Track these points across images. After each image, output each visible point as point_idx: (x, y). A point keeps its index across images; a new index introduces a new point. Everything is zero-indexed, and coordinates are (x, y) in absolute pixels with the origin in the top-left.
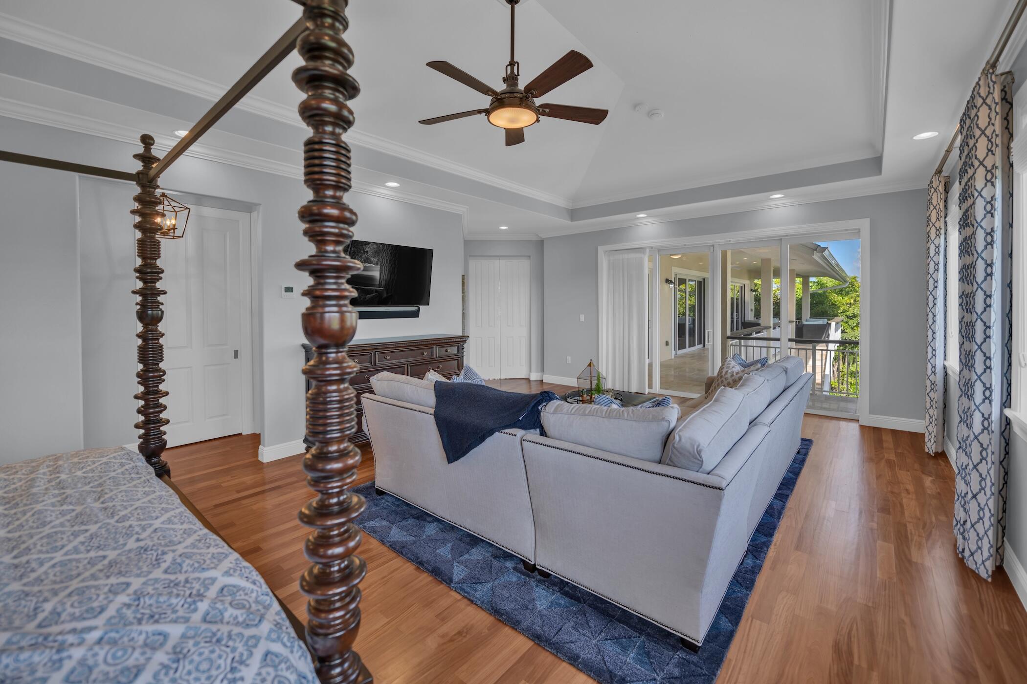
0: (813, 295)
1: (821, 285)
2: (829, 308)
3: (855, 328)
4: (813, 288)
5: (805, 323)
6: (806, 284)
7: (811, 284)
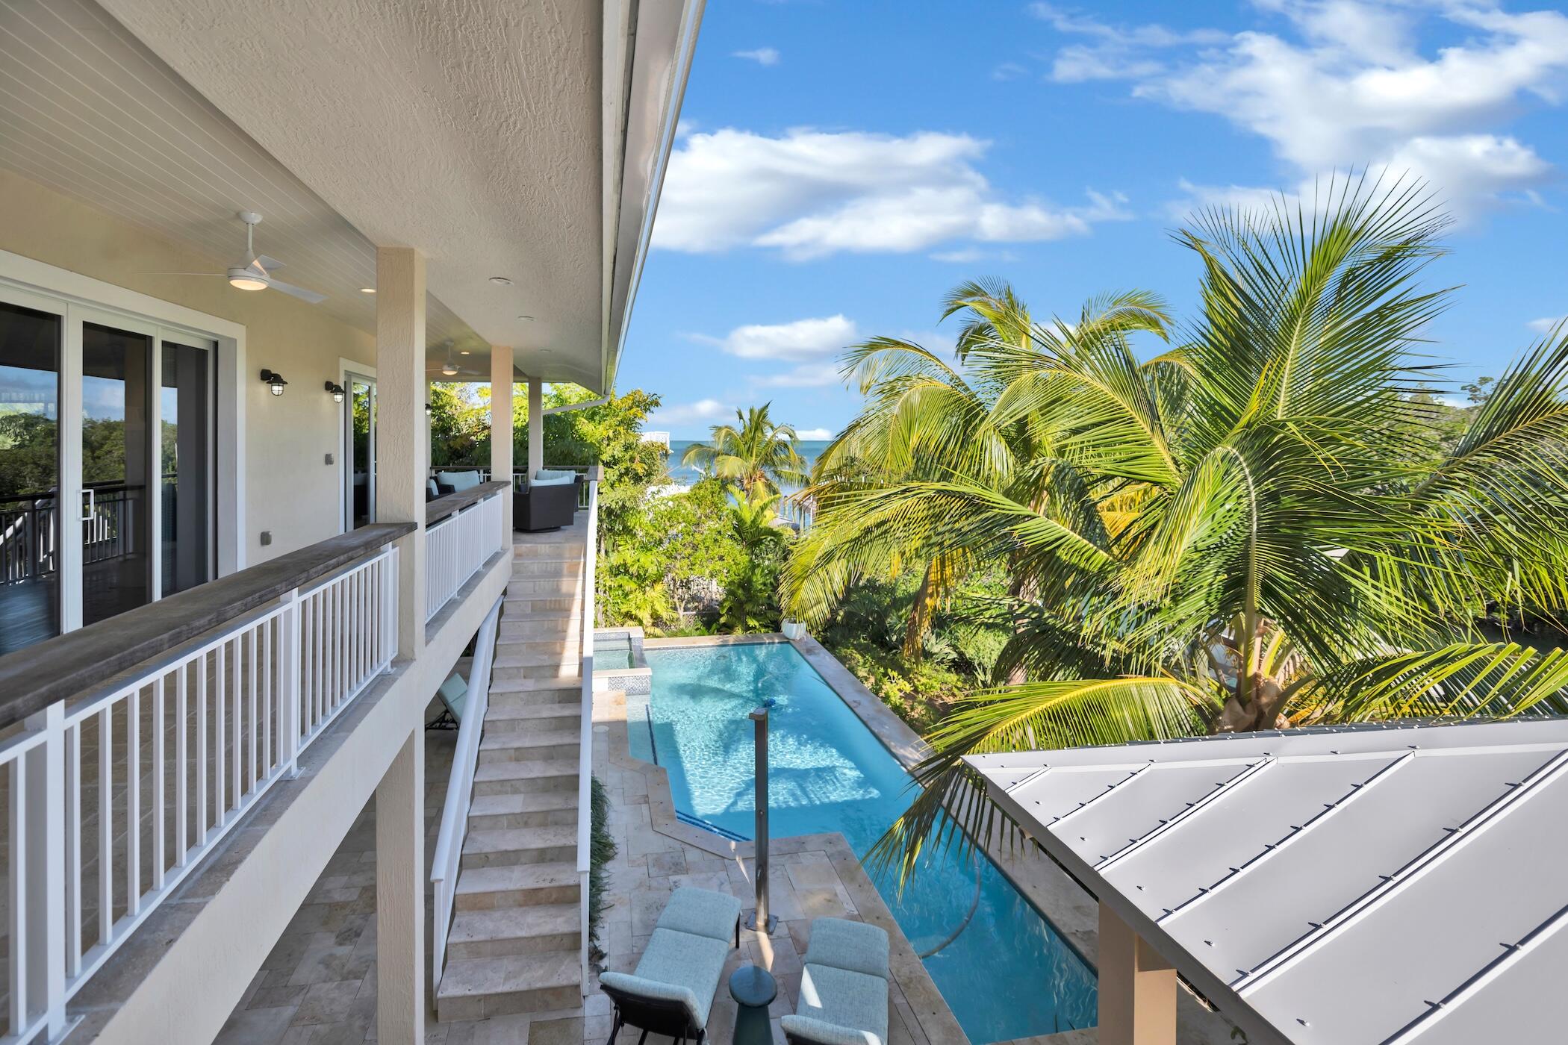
0: (549, 420)
1: (561, 400)
2: (576, 447)
3: (617, 485)
4: (548, 406)
5: (534, 483)
6: (535, 395)
7: (544, 400)
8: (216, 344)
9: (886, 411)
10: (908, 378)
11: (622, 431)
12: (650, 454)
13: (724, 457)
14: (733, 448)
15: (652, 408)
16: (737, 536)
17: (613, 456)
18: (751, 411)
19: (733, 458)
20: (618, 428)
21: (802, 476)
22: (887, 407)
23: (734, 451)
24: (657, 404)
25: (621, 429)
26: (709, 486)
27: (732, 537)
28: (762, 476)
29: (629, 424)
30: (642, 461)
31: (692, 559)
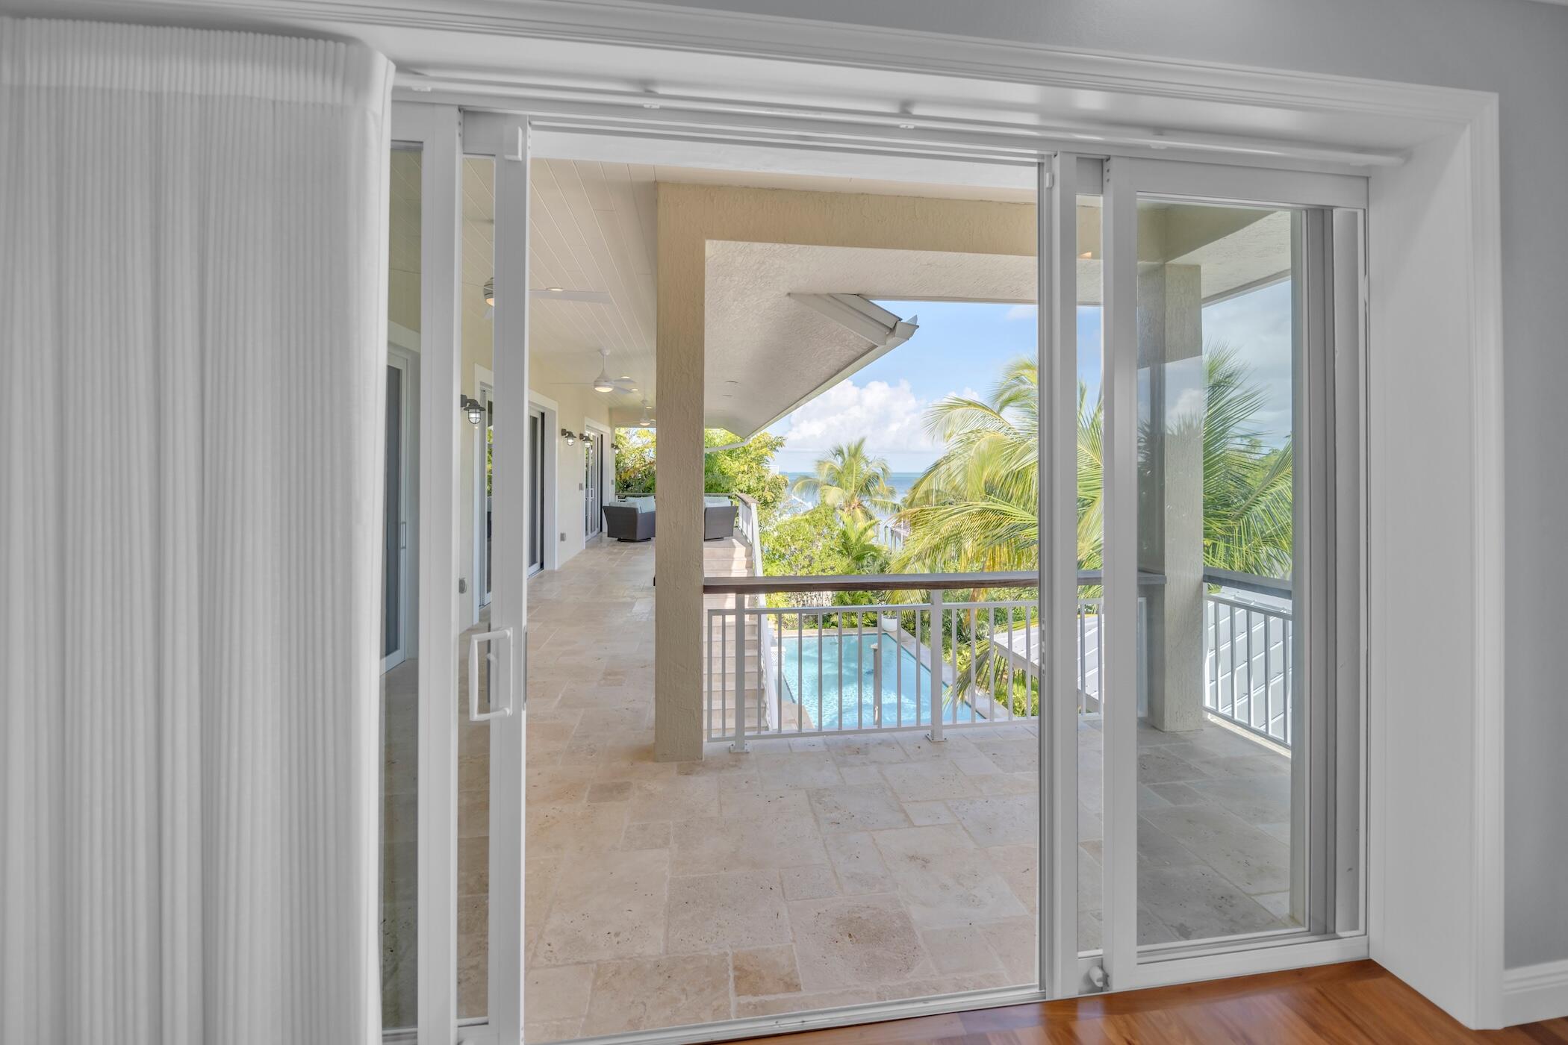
8: (543, 415)
9: (965, 455)
10: (978, 431)
11: (754, 466)
12: (776, 486)
13: (827, 487)
14: (836, 479)
15: (777, 448)
16: (844, 552)
17: (749, 487)
18: (849, 449)
19: (834, 488)
20: (751, 464)
21: (895, 505)
22: (966, 452)
23: (836, 483)
24: (781, 445)
25: (754, 465)
26: (823, 511)
27: (840, 552)
28: (860, 505)
29: (760, 460)
30: (770, 490)
31: (810, 569)
